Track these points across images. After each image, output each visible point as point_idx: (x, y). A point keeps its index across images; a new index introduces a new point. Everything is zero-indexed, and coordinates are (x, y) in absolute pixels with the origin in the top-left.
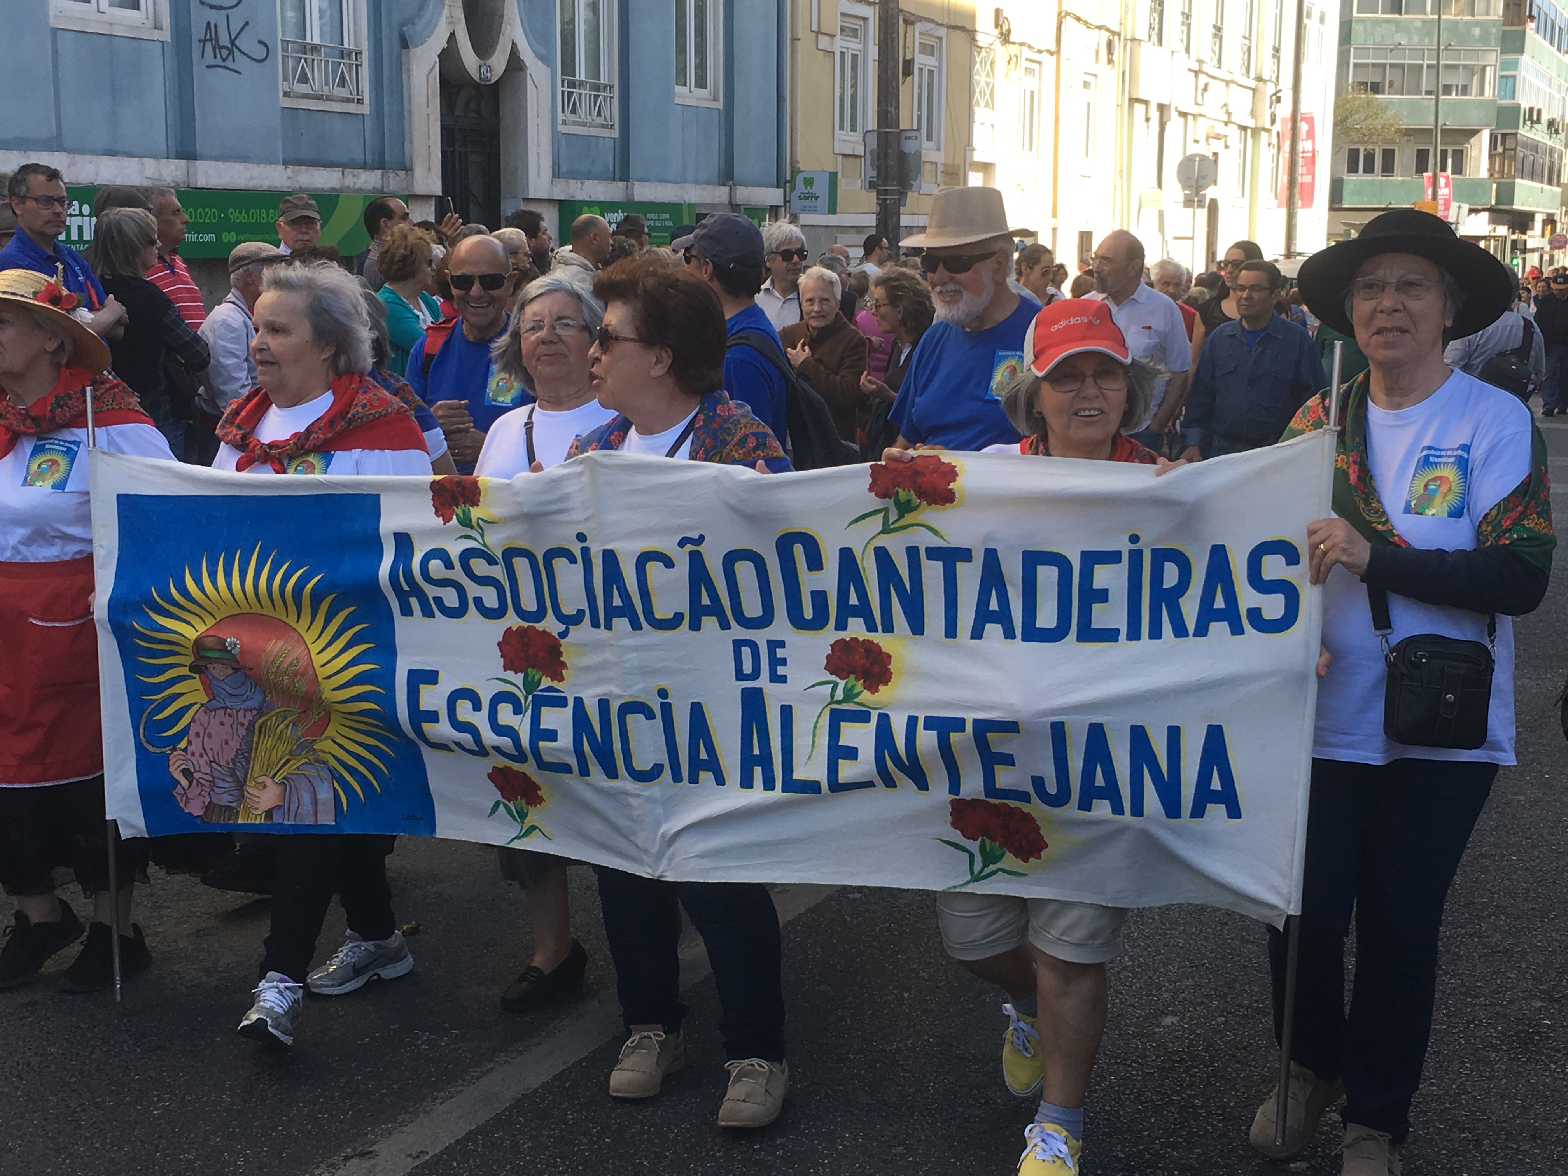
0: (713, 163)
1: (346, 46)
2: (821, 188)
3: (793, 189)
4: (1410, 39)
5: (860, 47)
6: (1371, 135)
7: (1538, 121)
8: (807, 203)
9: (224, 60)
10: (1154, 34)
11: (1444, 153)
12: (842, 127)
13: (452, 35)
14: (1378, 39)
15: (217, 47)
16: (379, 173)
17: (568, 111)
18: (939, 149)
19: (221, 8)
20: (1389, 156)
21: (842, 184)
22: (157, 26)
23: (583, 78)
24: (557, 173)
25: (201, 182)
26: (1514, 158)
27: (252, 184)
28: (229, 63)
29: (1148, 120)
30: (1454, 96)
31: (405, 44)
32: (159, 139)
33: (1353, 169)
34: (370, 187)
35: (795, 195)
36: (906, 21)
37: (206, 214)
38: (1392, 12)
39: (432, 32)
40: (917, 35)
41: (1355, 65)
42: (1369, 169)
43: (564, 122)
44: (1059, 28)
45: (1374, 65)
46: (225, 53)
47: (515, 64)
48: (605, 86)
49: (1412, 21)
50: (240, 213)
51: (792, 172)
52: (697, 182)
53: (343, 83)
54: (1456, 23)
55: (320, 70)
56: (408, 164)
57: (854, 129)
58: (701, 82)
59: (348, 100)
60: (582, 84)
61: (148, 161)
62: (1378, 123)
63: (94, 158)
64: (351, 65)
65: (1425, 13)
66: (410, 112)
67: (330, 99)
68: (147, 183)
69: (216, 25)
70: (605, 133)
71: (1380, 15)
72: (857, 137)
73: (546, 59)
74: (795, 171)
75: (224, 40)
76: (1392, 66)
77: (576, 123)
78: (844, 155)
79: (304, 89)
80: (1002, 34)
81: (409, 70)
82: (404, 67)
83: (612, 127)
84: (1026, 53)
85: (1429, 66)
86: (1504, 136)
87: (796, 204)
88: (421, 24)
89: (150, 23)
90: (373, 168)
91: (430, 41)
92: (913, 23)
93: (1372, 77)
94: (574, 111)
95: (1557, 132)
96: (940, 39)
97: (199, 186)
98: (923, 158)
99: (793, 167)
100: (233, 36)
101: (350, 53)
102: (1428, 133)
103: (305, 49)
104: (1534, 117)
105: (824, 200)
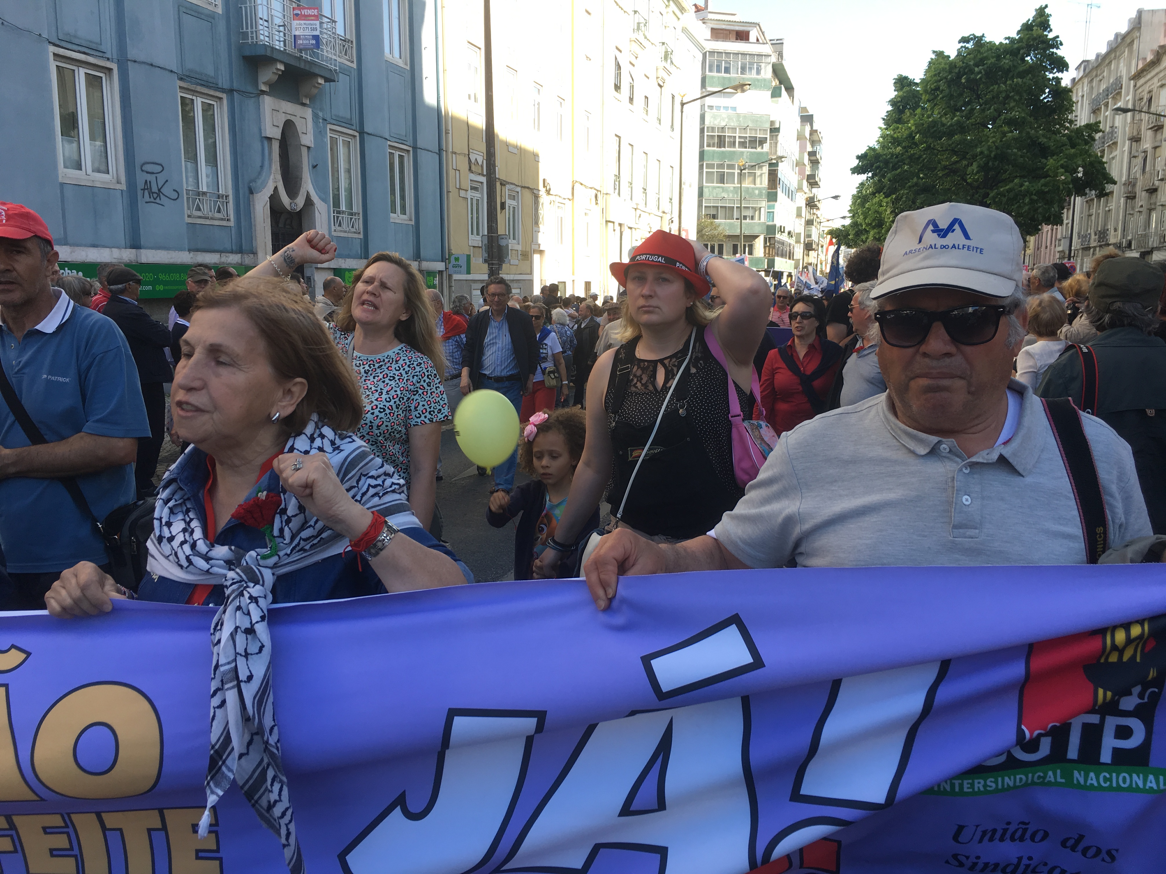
0: (410, 250)
1: (220, 192)
2: (463, 262)
3: (449, 263)
4: (728, 195)
5: (479, 196)
6: (713, 237)
7: (784, 232)
8: (456, 269)
9: (155, 199)
10: (617, 191)
11: (745, 246)
12: (472, 234)
13: (276, 188)
14: (715, 195)
15: (151, 193)
16: (239, 255)
17: (337, 225)
18: (519, 244)
19: (153, 173)
20: (721, 247)
21: (473, 260)
22: (119, 182)
23: (344, 209)
25: (144, 260)
26: (774, 248)
27: (172, 261)
28: (158, 201)
29: (614, 230)
30: (748, 220)
31: (251, 192)
32: (121, 237)
34: (235, 262)
35: (450, 266)
36: (501, 184)
37: (147, 276)
38: (721, 183)
39: (265, 186)
40: (507, 191)
41: (705, 207)
43: (335, 231)
44: (573, 188)
45: (713, 207)
46: (155, 195)
47: (309, 202)
48: (356, 214)
49: (729, 187)
50: (165, 275)
53: (219, 211)
54: (748, 188)
55: (206, 203)
56: (255, 251)
57: (478, 234)
58: (403, 211)
59: (222, 219)
60: (343, 212)
61: (115, 250)
62: (716, 232)
63: (85, 248)
64: (223, 202)
65: (734, 183)
66: (255, 225)
67: (212, 219)
68: (114, 261)
69: (150, 182)
70: (356, 236)
71: (715, 185)
72: (479, 238)
73: (325, 200)
74: (450, 254)
75: (155, 189)
76: (721, 207)
77: (341, 231)
78: (474, 247)
79: (199, 214)
80: (546, 190)
81: (254, 205)
82: (251, 203)
83: (359, 233)
84: (558, 199)
85: (737, 207)
86: (770, 238)
87: (451, 270)
88: (259, 182)
89: (114, 181)
90: (236, 253)
91: (265, 190)
92: (505, 185)
93: (713, 211)
94: (340, 225)
95: (792, 236)
96: (518, 192)
97: (143, 262)
98: (510, 248)
99: (449, 252)
100: (160, 187)
101: (223, 196)
102: (737, 237)
103: (198, 194)
104: (782, 230)
105: (464, 267)
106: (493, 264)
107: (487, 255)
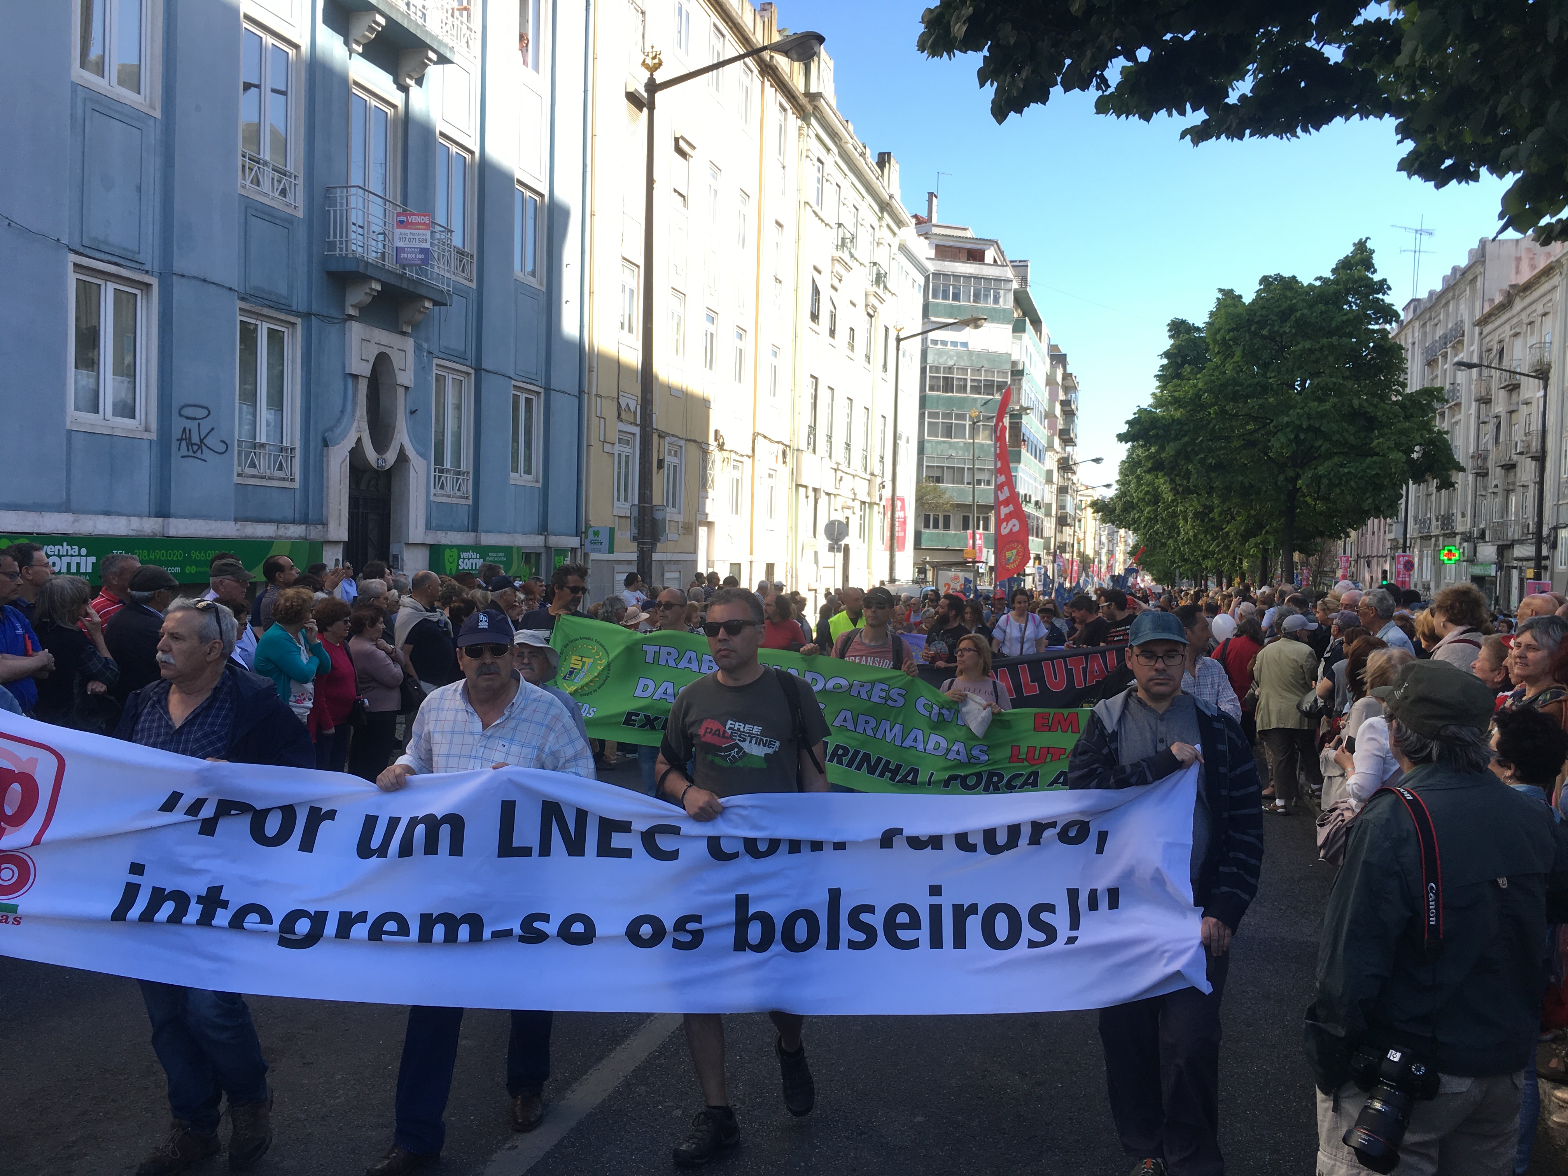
0: (534, 520)
1: (284, 444)
2: (604, 538)
3: (586, 538)
4: (957, 453)
5: (631, 451)
6: (937, 507)
7: (1030, 502)
8: (595, 546)
9: (194, 452)
10: (811, 446)
11: (978, 518)
12: (618, 500)
13: (359, 440)
14: (939, 452)
15: (190, 444)
16: (304, 526)
17: (438, 488)
18: (680, 513)
19: (195, 419)
20: (947, 519)
21: (618, 534)
22: (147, 430)
23: (449, 467)
24: (429, 527)
25: (172, 532)
27: (210, 534)
28: (198, 454)
29: (807, 497)
30: (982, 486)
31: (326, 444)
32: (144, 502)
33: (927, 526)
34: (297, 536)
35: (588, 541)
36: (659, 436)
37: (174, 554)
38: (947, 437)
39: (346, 436)
40: (667, 445)
41: (927, 466)
42: (936, 526)
43: (435, 495)
44: (754, 442)
45: (937, 467)
46: (195, 448)
47: (402, 458)
48: (464, 473)
49: (958, 443)
50: (200, 553)
51: (586, 527)
52: (524, 533)
53: (281, 468)
54: (982, 445)
55: (264, 458)
56: (325, 521)
57: (626, 500)
58: (528, 471)
59: (284, 479)
60: (448, 471)
61: (134, 519)
62: (941, 501)
63: (93, 517)
64: (287, 457)
65: (965, 438)
66: (328, 488)
67: (270, 478)
68: (131, 533)
69: (190, 430)
70: (463, 501)
71: (940, 439)
72: (627, 505)
73: (423, 455)
74: (588, 526)
75: (195, 439)
76: (948, 467)
77: (443, 495)
78: (619, 517)
79: (254, 471)
80: (719, 444)
81: (328, 461)
82: (325, 459)
83: (467, 498)
84: (733, 455)
85: (968, 469)
87: (588, 547)
88: (338, 431)
89: (141, 428)
90: (300, 523)
91: (344, 442)
92: (664, 437)
93: (937, 473)
94: (442, 488)
95: (1040, 508)
96: (681, 447)
97: (171, 534)
98: (668, 519)
99: (586, 524)
100: (202, 437)
101: (287, 449)
102: (969, 507)
103: (255, 446)
104: (1027, 499)
105: (606, 545)
106: (644, 543)
107: (636, 531)
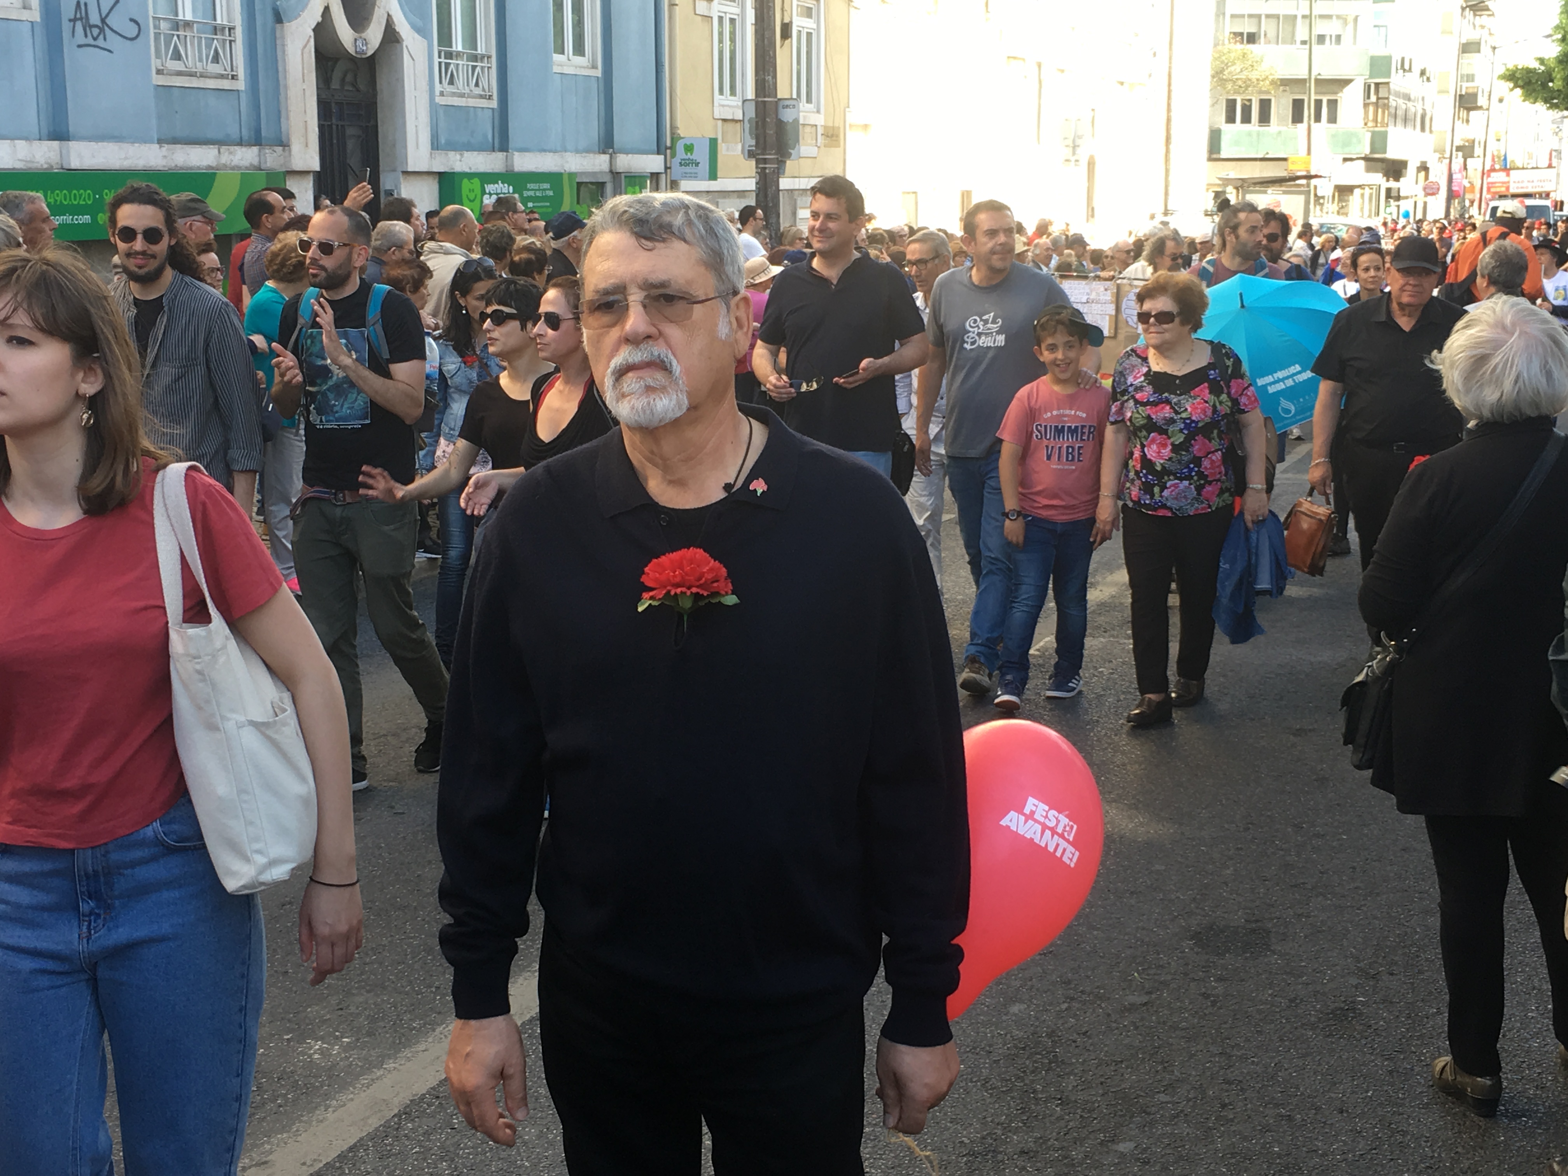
0: (594, 131)
1: (219, 21)
2: (701, 155)
3: (673, 155)
5: (737, 11)
7: (1410, 70)
8: (688, 169)
9: (95, 39)
12: (721, 92)
13: (327, 9)
15: (88, 26)
16: (255, 149)
17: (445, 82)
18: (818, 112)
21: (722, 148)
22: (26, 7)
23: (460, 48)
24: (436, 145)
25: (75, 164)
26: (1386, 106)
27: (127, 164)
28: (100, 42)
29: (1026, 77)
31: (279, 19)
32: (31, 119)
33: (1231, 119)
34: (247, 164)
35: (676, 160)
37: (81, 195)
39: (306, 6)
42: (1246, 119)
43: (442, 94)
45: (1249, 15)
46: (96, 31)
47: (391, 36)
48: (483, 57)
51: (672, 139)
52: (577, 151)
53: (216, 59)
55: (192, 44)
56: (284, 139)
57: (733, 92)
58: (579, 49)
59: (222, 77)
60: (458, 55)
61: (21, 144)
62: (1254, 76)
64: (224, 41)
66: (286, 87)
67: (202, 76)
68: (19, 165)
69: (86, 4)
70: (484, 103)
72: (736, 101)
73: (422, 31)
74: (675, 138)
75: (95, 19)
76: (1266, 17)
77: (454, 94)
78: (724, 120)
79: (178, 66)
81: (283, 45)
82: (278, 42)
83: (490, 97)
85: (1304, 17)
86: (1377, 85)
87: (677, 171)
89: (18, 4)
90: (250, 145)
91: (305, 14)
93: (1248, 27)
94: (451, 82)
95: (1429, 79)
96: (818, 1)
97: (73, 166)
98: (801, 122)
99: (673, 134)
100: (103, 16)
101: (223, 29)
102: (1302, 82)
103: (176, 25)
104: (1405, 68)
105: (705, 166)
106: (765, 161)
107: (753, 142)
